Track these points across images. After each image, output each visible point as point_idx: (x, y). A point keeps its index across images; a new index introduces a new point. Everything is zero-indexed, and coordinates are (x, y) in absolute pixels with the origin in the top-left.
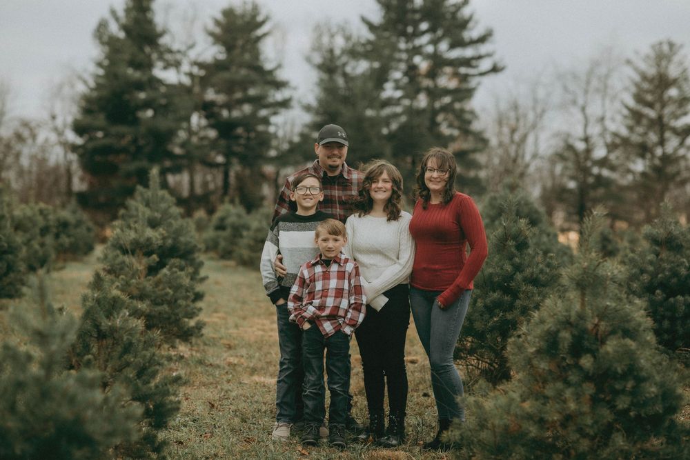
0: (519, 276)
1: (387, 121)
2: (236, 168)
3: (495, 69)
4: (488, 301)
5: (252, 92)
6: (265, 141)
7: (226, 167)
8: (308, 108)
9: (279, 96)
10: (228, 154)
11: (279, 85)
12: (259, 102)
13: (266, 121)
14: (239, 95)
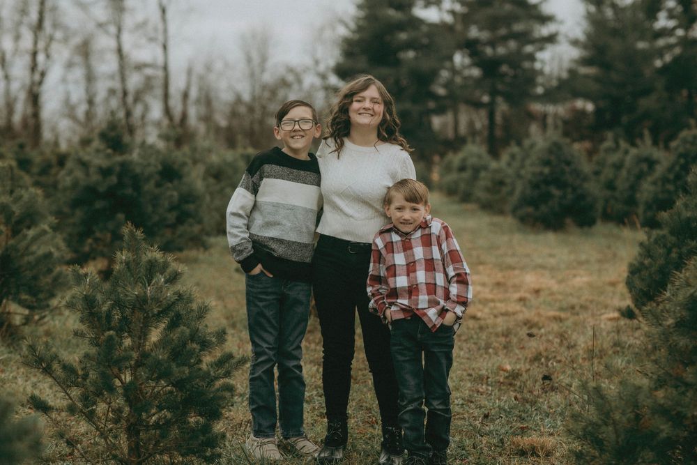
1: (660, 53)
2: (502, 107)
5: (518, 27)
6: (530, 77)
7: (491, 106)
9: (545, 31)
10: (494, 93)
11: (545, 19)
12: (524, 38)
13: (531, 57)
14: (503, 31)
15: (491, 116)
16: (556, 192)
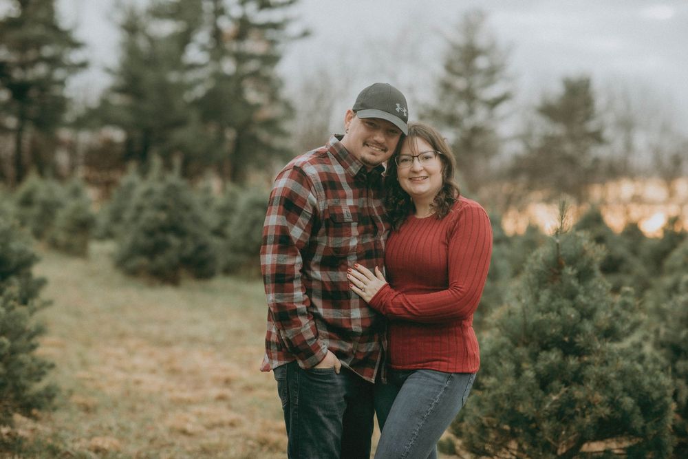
0: (588, 326)
1: (191, 86)
2: (29, 134)
3: (305, 34)
4: (541, 366)
5: (48, 51)
6: (61, 104)
7: (19, 131)
8: (108, 70)
9: (75, 56)
10: (23, 117)
11: (76, 45)
12: (54, 62)
13: (62, 83)
14: (31, 54)
15: (19, 142)
16: (174, 240)
